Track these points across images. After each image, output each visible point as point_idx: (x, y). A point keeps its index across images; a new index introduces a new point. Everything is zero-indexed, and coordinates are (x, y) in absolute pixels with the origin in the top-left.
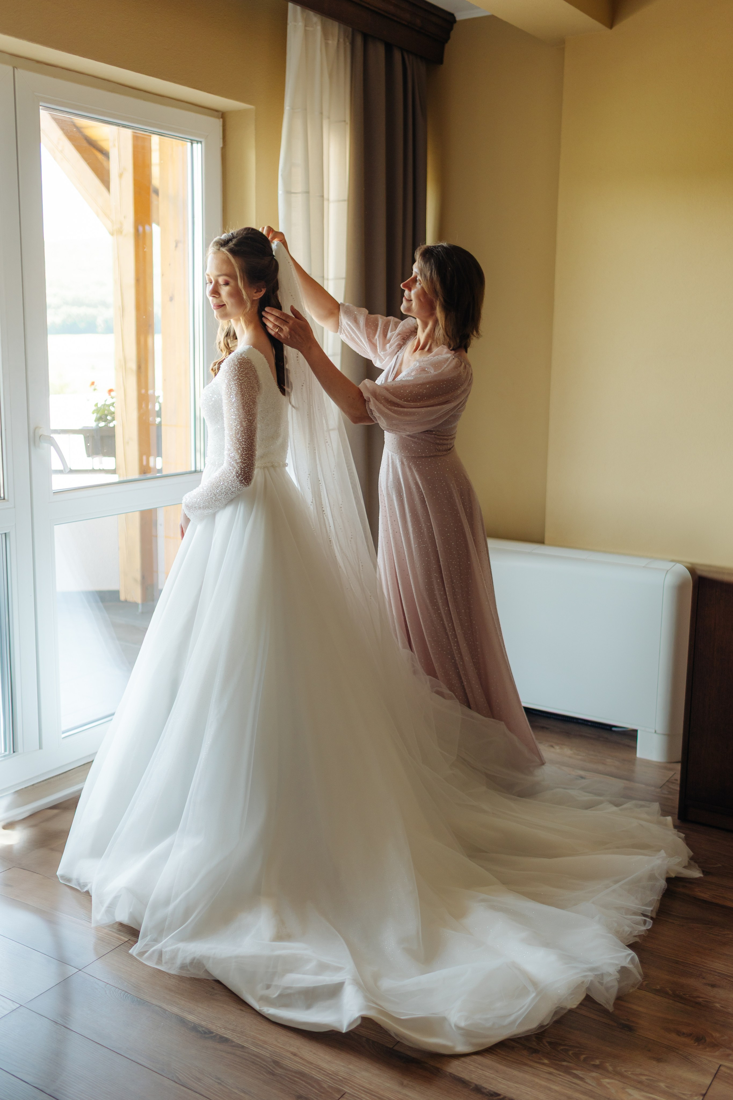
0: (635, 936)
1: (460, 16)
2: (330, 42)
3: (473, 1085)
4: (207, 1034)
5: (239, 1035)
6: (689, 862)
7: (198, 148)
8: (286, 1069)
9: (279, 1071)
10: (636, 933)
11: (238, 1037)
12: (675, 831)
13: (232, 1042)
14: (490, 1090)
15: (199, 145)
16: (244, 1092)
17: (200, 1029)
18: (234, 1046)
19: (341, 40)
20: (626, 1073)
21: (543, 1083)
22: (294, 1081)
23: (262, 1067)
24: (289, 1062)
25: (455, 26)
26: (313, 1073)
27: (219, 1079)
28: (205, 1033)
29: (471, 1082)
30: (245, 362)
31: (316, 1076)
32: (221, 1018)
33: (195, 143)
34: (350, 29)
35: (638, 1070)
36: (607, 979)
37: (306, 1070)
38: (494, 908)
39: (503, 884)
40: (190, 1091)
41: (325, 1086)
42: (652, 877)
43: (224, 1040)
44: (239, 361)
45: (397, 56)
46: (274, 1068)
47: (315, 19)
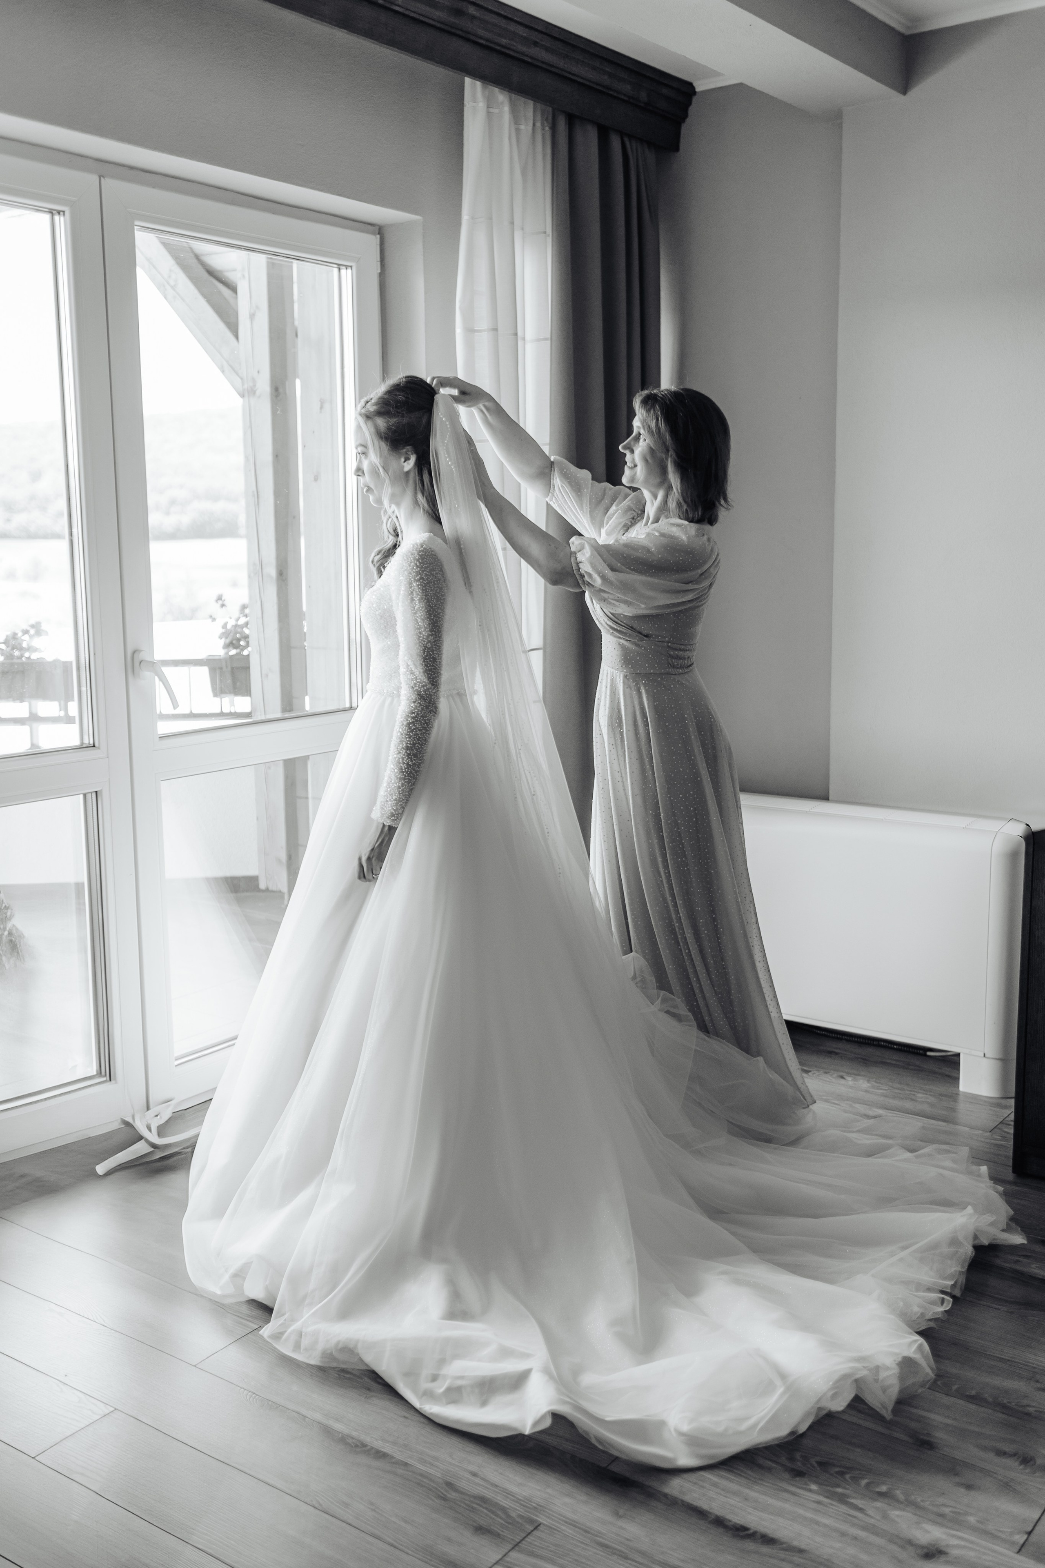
0: (930, 1320)
1: (700, 86)
2: (522, 127)
3: (713, 1517)
4: (359, 1447)
5: (401, 1449)
6: (1008, 1224)
7: (347, 275)
8: (462, 1493)
9: (453, 1495)
10: (929, 1316)
11: (400, 1451)
12: (990, 1183)
13: (392, 1457)
14: (736, 1523)
15: (349, 271)
16: (406, 1522)
17: (350, 1441)
18: (393, 1463)
19: (538, 124)
20: (922, 1504)
21: (809, 1515)
22: (473, 1508)
23: (430, 1490)
24: (466, 1484)
25: (695, 100)
26: (499, 1498)
27: (372, 1504)
28: (357, 1446)
29: (710, 1513)
30: (428, 555)
31: (503, 1502)
32: (377, 1428)
33: (343, 269)
34: (550, 109)
35: (940, 1500)
36: (883, 1375)
37: (488, 1494)
38: (738, 1282)
39: (754, 1252)
40: (334, 1520)
41: (513, 1514)
42: (954, 1242)
43: (380, 1455)
44: (421, 554)
45: (615, 143)
46: (446, 1491)
47: (501, 97)
